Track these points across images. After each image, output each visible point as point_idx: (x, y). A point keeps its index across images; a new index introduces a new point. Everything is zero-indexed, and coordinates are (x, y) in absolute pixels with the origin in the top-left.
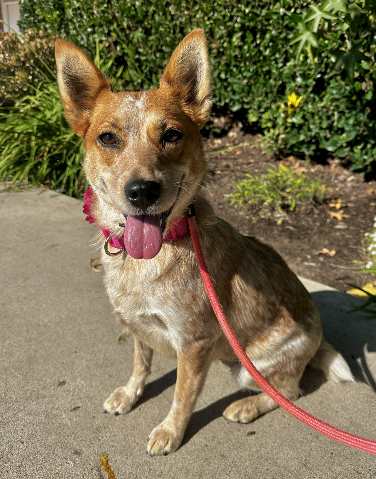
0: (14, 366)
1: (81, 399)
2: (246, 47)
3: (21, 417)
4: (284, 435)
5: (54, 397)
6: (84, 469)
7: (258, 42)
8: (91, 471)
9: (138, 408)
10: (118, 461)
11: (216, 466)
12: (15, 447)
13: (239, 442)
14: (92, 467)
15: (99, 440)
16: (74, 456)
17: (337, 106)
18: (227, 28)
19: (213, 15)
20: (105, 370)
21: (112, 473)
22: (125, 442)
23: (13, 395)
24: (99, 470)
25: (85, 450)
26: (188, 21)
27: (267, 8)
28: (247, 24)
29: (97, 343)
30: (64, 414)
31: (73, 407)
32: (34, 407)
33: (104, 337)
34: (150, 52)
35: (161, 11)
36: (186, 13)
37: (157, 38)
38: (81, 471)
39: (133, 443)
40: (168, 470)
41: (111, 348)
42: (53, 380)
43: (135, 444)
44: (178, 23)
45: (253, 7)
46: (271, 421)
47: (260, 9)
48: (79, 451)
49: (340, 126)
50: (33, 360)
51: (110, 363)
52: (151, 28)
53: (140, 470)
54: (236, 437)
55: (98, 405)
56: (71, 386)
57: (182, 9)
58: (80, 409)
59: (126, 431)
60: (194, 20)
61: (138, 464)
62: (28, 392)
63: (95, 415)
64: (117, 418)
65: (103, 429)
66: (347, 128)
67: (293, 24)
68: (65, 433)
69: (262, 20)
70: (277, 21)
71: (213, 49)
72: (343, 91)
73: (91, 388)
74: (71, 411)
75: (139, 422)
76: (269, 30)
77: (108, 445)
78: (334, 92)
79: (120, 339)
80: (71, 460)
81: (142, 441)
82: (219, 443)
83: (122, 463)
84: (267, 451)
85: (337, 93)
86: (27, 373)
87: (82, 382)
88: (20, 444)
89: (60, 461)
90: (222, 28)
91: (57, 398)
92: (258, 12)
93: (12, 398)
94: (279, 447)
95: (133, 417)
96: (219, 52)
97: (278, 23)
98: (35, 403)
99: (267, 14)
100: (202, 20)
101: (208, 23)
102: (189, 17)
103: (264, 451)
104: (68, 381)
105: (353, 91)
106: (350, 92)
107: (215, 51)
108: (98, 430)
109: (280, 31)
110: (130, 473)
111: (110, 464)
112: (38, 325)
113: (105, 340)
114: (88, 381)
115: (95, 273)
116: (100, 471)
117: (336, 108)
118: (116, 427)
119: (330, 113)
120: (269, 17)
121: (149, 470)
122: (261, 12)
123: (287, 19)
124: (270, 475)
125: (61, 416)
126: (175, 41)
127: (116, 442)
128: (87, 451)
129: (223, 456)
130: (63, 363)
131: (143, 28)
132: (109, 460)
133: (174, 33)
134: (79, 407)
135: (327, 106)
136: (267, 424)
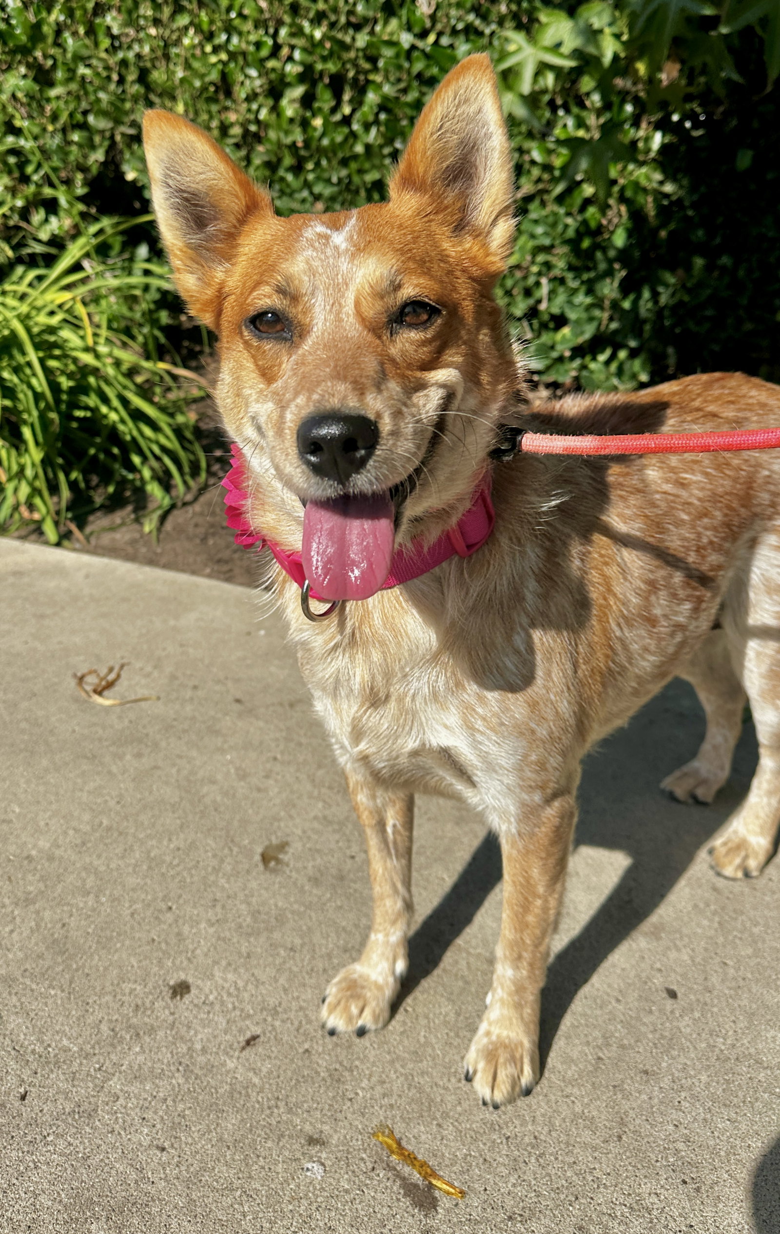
0: (25, 970)
1: (249, 1016)
2: (318, 122)
3: (122, 1090)
4: (745, 1002)
5: (177, 1024)
6: (353, 1172)
7: (347, 110)
8: (372, 1174)
9: (401, 1010)
10: (423, 1137)
11: (644, 1097)
12: (148, 1163)
13: (663, 1037)
14: (370, 1166)
15: (351, 1100)
16: (314, 1150)
17: (548, 265)
18: (267, 74)
19: (228, 40)
20: (268, 938)
21: (423, 1165)
22: (414, 1091)
23: (65, 1042)
24: (390, 1167)
25: (331, 1132)
26: (159, 53)
27: (367, 30)
28: (319, 66)
29: (212, 878)
30: (228, 1061)
31: (242, 1039)
32: (141, 1058)
33: (222, 861)
34: (50, 128)
35: (84, 23)
36: (153, 31)
37: (69, 93)
38: (349, 1181)
39: (435, 1089)
40: (546, 1129)
41: (254, 884)
42: (150, 985)
43: (442, 1092)
44: (131, 55)
45: (332, 25)
46: (706, 979)
47: (351, 32)
48: (316, 1136)
49: (556, 310)
50: (69, 946)
51: (273, 920)
52: (54, 66)
53: (485, 1144)
54: (651, 1028)
55: (300, 1022)
56: (207, 991)
57: (142, 22)
58: (262, 1039)
59: (402, 1066)
60: (174, 51)
61: (473, 1134)
62: (104, 1027)
63: (306, 1046)
64: (365, 1041)
65: (346, 1074)
66: (572, 315)
67: (435, 70)
68: (258, 1102)
69: (357, 57)
70: (395, 61)
71: (232, 125)
72: (560, 228)
73: (261, 987)
74: (243, 1048)
75: (422, 1040)
76: (373, 82)
77: (381, 1107)
78: (539, 230)
79: (266, 858)
80: (309, 1162)
81: (453, 1080)
82: (623, 1047)
83: (435, 1138)
84: (729, 1042)
85: (546, 234)
86: (71, 983)
87: (230, 976)
88: (158, 1153)
89: (286, 1171)
90: (253, 73)
91: (189, 1028)
92: (348, 39)
93: (67, 1050)
94: (748, 1028)
95: (402, 1033)
96: (246, 133)
97: (400, 67)
98: (138, 1049)
99: (369, 45)
100: (198, 52)
101: (213, 59)
102: (162, 44)
103: (724, 1044)
104: (190, 980)
105: (582, 230)
106: (577, 231)
107: (236, 131)
108: (335, 1078)
109: (402, 85)
110: (466, 1155)
111: (410, 1148)
112: (29, 858)
113: (227, 868)
114: (242, 971)
115: (107, 710)
116: (395, 1169)
117: (544, 269)
118: (374, 1062)
119: (531, 280)
120: (374, 52)
121: (504, 1141)
122: (354, 39)
123: (418, 59)
124: (761, 1089)
125: (224, 1064)
126: (123, 101)
127: (395, 1097)
128: (336, 1131)
129: (646, 1072)
130: (153, 940)
131: (29, 66)
132: (401, 1139)
133: (121, 81)
134: (258, 1036)
135: (525, 264)
136: (700, 988)
